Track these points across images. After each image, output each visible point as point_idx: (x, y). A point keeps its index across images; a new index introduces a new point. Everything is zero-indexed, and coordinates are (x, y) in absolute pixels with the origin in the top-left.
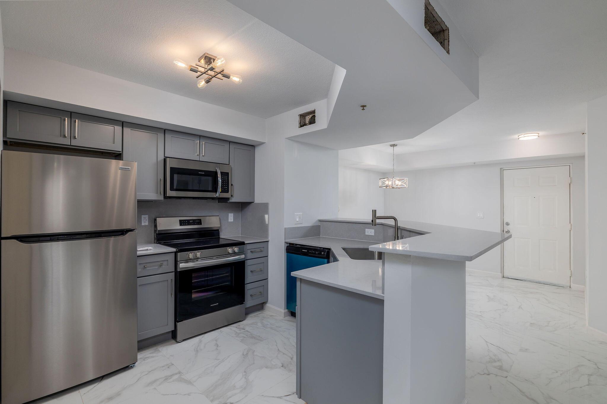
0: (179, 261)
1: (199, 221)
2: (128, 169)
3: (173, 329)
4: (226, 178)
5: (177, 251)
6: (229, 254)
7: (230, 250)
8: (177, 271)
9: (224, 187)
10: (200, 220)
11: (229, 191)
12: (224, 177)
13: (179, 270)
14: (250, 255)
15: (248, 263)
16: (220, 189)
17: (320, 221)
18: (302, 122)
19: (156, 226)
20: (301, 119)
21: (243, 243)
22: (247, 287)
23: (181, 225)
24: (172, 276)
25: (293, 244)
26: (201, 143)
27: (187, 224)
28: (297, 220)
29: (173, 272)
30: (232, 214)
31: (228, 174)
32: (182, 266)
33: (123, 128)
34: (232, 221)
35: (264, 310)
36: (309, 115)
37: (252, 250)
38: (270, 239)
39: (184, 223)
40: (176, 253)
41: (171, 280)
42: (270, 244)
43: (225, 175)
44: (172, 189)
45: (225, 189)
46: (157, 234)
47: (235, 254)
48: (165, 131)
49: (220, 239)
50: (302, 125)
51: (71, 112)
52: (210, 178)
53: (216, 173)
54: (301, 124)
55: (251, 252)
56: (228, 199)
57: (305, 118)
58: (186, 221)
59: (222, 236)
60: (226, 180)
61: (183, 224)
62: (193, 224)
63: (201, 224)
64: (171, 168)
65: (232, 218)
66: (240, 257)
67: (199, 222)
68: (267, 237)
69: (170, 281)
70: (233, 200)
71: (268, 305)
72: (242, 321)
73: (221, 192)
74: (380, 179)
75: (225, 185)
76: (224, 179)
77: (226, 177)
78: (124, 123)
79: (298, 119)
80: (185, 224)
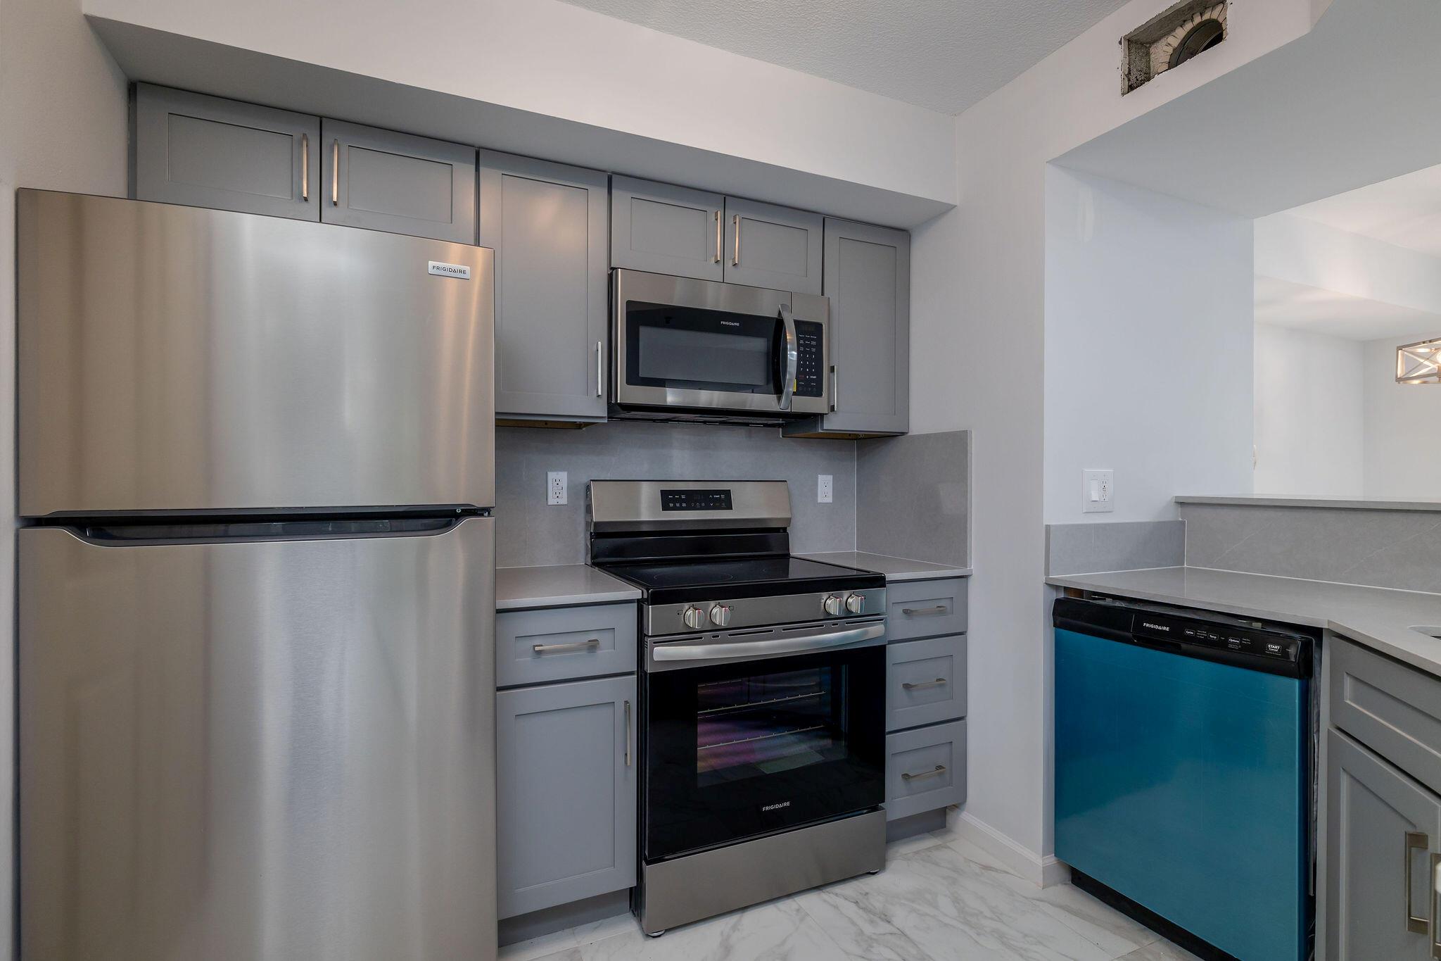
0: (651, 636)
1: (723, 496)
2: (460, 271)
3: (634, 884)
4: (814, 343)
5: (645, 596)
6: (828, 617)
7: (832, 604)
8: (646, 673)
9: (805, 373)
10: (728, 493)
11: (822, 390)
12: (805, 339)
13: (649, 669)
14: (900, 627)
15: (895, 654)
16: (791, 385)
17: (1182, 504)
18: (1134, 72)
19: (589, 509)
20: (1133, 57)
21: (878, 581)
22: (893, 744)
23: (665, 507)
24: (627, 689)
25: (1080, 592)
26: (730, 221)
27: (684, 505)
28: (1095, 497)
29: (631, 673)
30: (830, 477)
31: (818, 327)
32: (665, 654)
33: (477, 170)
34: (829, 500)
35: (949, 831)
36: (1171, 31)
37: (907, 607)
38: (974, 566)
39: (674, 501)
40: (640, 603)
41: (626, 702)
42: (974, 587)
43: (811, 333)
44: (634, 378)
45: (811, 383)
46: (591, 533)
47: (848, 618)
48: (610, 180)
49: (791, 559)
50: (1136, 79)
51: (321, 117)
52: (758, 345)
53: (779, 324)
54: (1133, 78)
55: (906, 612)
56: (816, 418)
57: (1148, 54)
58: (683, 497)
59: (797, 549)
60: (814, 350)
61: (671, 505)
62: (703, 504)
63: (729, 507)
64: (629, 303)
65: (829, 490)
66: (866, 633)
67: (722, 499)
68: (963, 560)
69: (620, 707)
70: (832, 424)
71: (967, 818)
72: (873, 874)
73: (794, 394)
74: (1400, 348)
75: (811, 367)
76: (805, 346)
77: (813, 340)
78: (481, 151)
79: (1117, 57)
80: (678, 505)
